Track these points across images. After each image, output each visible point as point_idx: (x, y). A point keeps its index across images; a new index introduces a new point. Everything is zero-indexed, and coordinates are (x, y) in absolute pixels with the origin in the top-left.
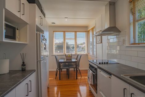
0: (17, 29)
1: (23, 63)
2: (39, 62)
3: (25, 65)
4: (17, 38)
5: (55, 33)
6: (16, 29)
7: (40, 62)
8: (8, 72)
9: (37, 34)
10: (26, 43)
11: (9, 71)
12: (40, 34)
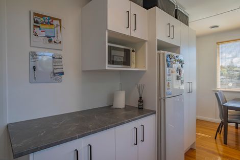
0: (133, 51)
1: (141, 98)
2: (162, 100)
3: (142, 102)
4: (132, 64)
5: (220, 46)
6: (131, 51)
7: (164, 100)
8: (124, 107)
9: (159, 54)
10: (144, 70)
11: (125, 105)
12: (164, 53)
